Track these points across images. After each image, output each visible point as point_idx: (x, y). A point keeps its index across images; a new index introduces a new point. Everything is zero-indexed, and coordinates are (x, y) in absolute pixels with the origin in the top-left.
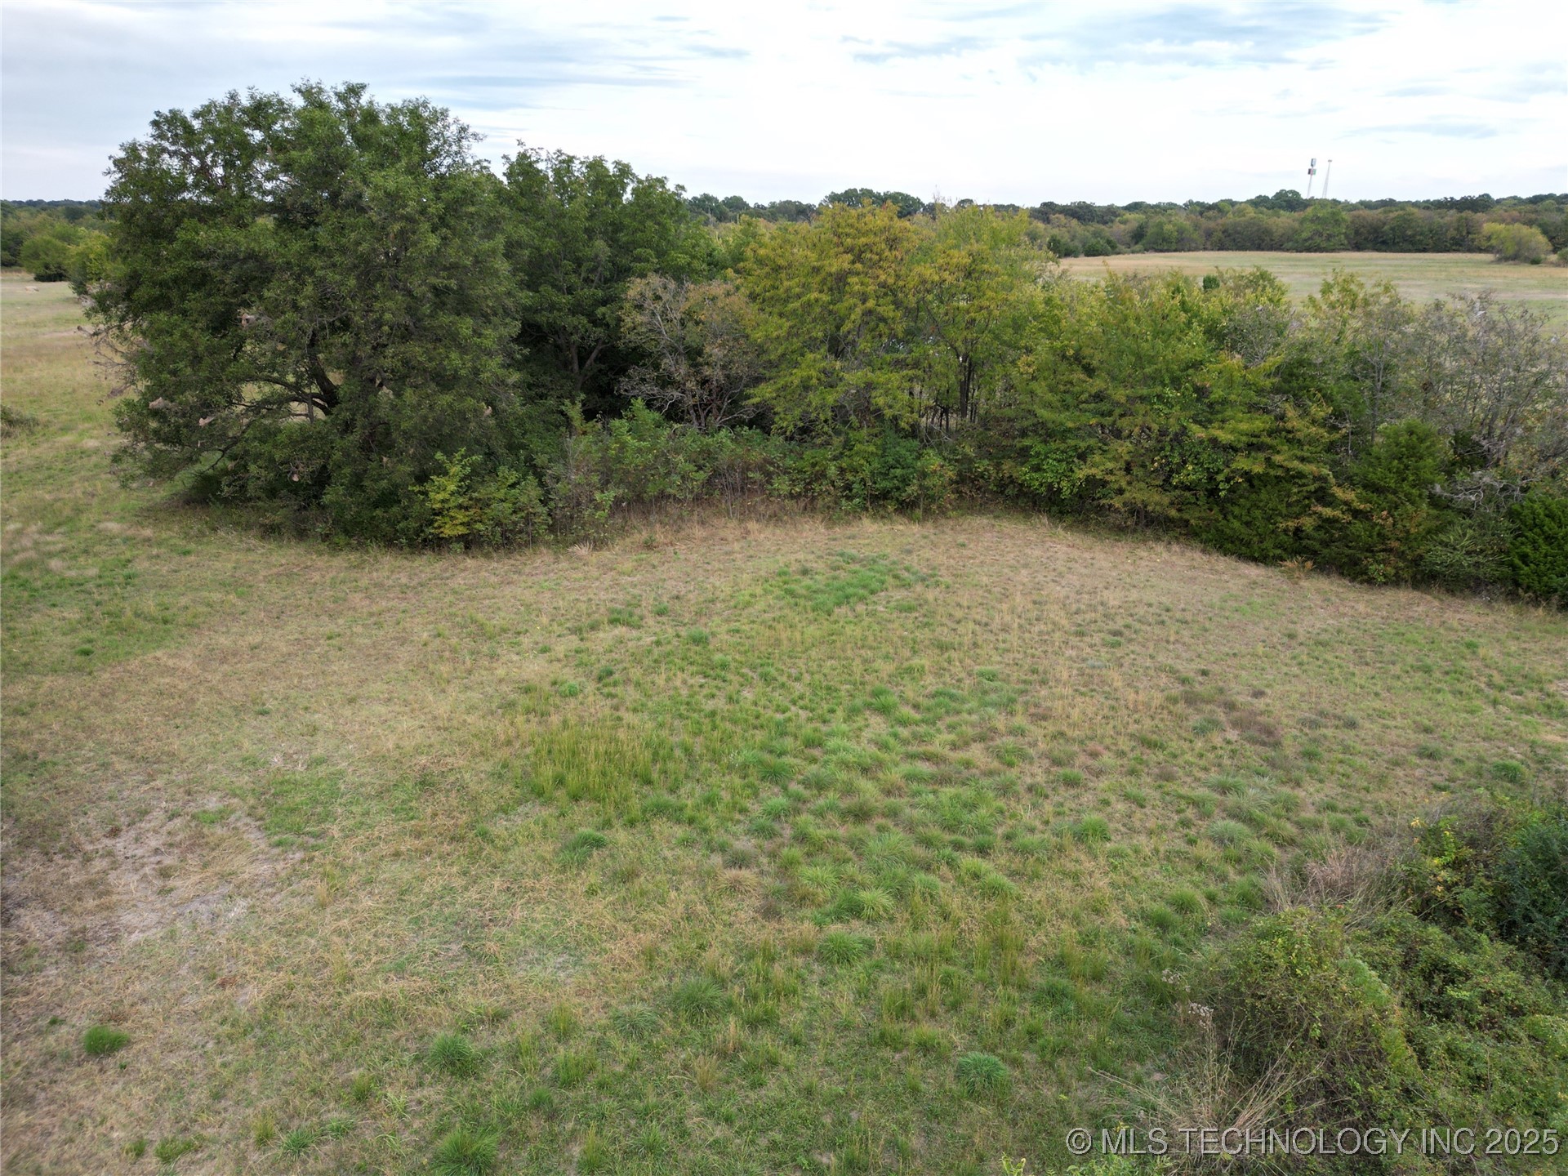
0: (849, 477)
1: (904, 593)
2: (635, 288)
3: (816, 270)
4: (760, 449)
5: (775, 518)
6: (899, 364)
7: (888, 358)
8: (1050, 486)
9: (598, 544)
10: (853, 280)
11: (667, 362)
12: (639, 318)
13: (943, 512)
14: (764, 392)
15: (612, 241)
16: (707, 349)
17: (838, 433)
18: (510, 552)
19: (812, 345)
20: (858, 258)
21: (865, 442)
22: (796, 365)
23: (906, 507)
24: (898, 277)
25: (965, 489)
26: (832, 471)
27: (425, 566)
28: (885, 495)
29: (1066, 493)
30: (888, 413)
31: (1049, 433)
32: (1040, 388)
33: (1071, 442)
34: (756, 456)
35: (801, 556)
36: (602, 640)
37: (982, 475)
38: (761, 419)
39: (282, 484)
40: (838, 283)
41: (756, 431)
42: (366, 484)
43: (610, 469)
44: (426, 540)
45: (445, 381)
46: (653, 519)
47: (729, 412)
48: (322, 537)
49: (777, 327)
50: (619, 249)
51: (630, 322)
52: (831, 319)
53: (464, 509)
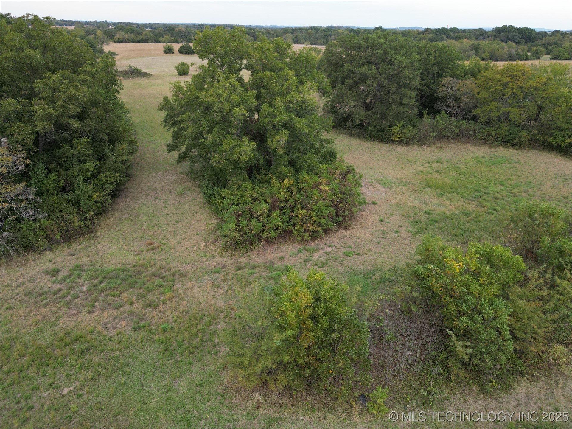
0: (498, 136)
1: (510, 165)
2: (445, 80)
3: (500, 81)
4: (473, 126)
5: (475, 144)
6: (519, 107)
7: (516, 105)
8: (558, 144)
9: (429, 146)
10: (510, 84)
11: (450, 101)
12: (444, 89)
13: (524, 148)
14: (477, 111)
15: (438, 66)
16: (462, 99)
17: (497, 124)
19: (494, 99)
20: (513, 78)
21: (504, 126)
22: (489, 105)
23: (513, 145)
24: (524, 83)
25: (532, 143)
26: (494, 133)
27: (388, 147)
28: (508, 142)
29: (562, 146)
30: (513, 120)
31: (561, 130)
32: (560, 117)
33: (566, 132)
34: (472, 128)
35: (482, 154)
36: (435, 165)
37: (538, 139)
38: (475, 118)
39: (361, 125)
40: (506, 85)
41: (473, 121)
42: (378, 126)
43: (434, 128)
44: (389, 141)
45: (401, 104)
46: (442, 141)
47: (464, 115)
48: (365, 138)
49: (484, 95)
50: (440, 69)
51: (441, 90)
52: (501, 93)
53: (399, 134)
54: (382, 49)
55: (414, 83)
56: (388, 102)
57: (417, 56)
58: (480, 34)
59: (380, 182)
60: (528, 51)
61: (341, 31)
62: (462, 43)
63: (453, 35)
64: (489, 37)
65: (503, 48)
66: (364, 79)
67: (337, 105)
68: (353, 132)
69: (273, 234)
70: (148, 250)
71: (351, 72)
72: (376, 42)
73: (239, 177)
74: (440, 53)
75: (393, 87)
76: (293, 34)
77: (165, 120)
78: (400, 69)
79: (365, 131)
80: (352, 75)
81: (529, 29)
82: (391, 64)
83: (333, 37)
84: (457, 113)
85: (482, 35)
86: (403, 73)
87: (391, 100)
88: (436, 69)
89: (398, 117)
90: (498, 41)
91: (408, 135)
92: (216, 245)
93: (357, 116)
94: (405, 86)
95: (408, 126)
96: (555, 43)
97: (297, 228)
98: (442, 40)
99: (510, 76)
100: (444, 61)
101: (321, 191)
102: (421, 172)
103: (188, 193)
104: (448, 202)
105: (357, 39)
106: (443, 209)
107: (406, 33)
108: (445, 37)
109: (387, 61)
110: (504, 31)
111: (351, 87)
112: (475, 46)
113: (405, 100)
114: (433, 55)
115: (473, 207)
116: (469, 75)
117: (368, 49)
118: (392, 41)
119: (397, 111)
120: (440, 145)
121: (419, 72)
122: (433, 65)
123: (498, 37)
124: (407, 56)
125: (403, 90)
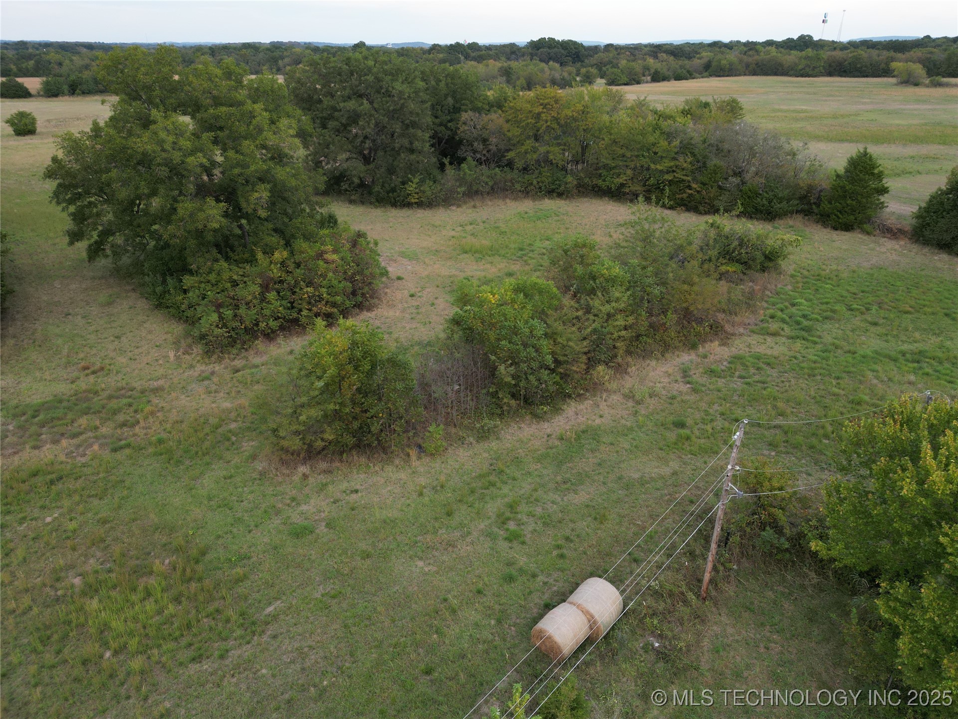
0: (541, 184)
1: (557, 217)
2: (464, 116)
3: (530, 112)
4: (509, 175)
5: (515, 199)
6: (559, 144)
7: (555, 142)
8: (608, 186)
9: (459, 206)
10: (543, 115)
11: (476, 144)
12: (466, 128)
14: (510, 155)
15: (454, 97)
16: (490, 140)
17: (537, 169)
18: (431, 208)
19: (529, 138)
20: (544, 107)
21: (546, 172)
22: (523, 144)
23: (560, 195)
24: (558, 113)
25: (581, 189)
26: (535, 182)
27: (405, 212)
28: (553, 191)
29: (613, 189)
30: (554, 161)
31: (608, 168)
32: (605, 153)
33: (614, 171)
34: (509, 177)
35: (525, 209)
36: (469, 228)
37: (586, 183)
38: (510, 164)
39: (362, 185)
40: (538, 116)
41: (508, 168)
42: (386, 185)
43: (461, 181)
44: (404, 204)
45: (412, 151)
46: (475, 198)
47: (497, 162)
48: (371, 203)
49: (516, 131)
50: (456, 101)
51: (462, 129)
52: (535, 129)
53: (418, 193)
54: (373, 75)
55: (424, 121)
56: (393, 149)
57: (421, 83)
58: (510, 51)
59: (403, 255)
60: (577, 75)
61: (297, 50)
62: (487, 66)
63: (473, 55)
64: (523, 56)
65: (542, 71)
66: (354, 118)
67: (322, 158)
68: (353, 197)
69: (273, 324)
70: (87, 375)
71: (334, 109)
72: (362, 64)
73: (207, 256)
74: (452, 79)
75: (398, 128)
76: (213, 56)
77: (56, 194)
78: (402, 101)
79: (370, 193)
80: (336, 114)
81: (575, 43)
82: (388, 94)
83: (287, 60)
84: (488, 159)
85: (513, 53)
86: (407, 107)
87: (397, 145)
88: (450, 100)
89: (411, 169)
90: (536, 61)
91: (429, 193)
92: (192, 354)
93: (354, 172)
94: (414, 125)
95: (428, 181)
96: (610, 62)
97: (305, 313)
98: (459, 63)
99: (541, 105)
100: (459, 90)
101: (327, 262)
102: (453, 237)
103: (118, 300)
104: (489, 266)
105: (335, 61)
106: (483, 274)
107: (404, 52)
108: (462, 58)
109: (383, 91)
110: (543, 47)
111: (338, 131)
112: (506, 70)
113: (417, 144)
114: (443, 82)
115: (518, 266)
116: (495, 108)
117: (352, 75)
118: (385, 63)
119: (409, 160)
120: (472, 203)
121: (428, 104)
122: (446, 96)
123: (536, 55)
124: (409, 83)
125: (412, 130)
